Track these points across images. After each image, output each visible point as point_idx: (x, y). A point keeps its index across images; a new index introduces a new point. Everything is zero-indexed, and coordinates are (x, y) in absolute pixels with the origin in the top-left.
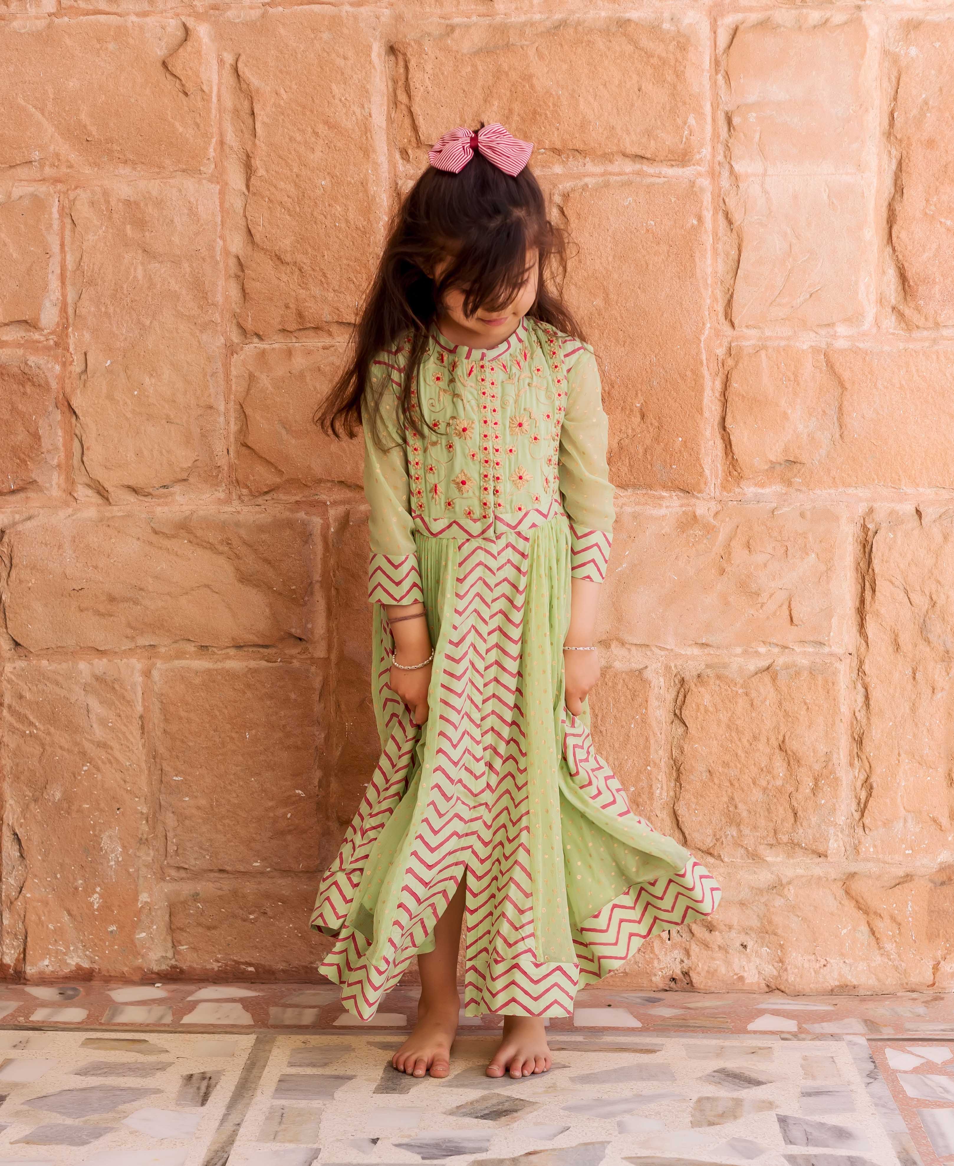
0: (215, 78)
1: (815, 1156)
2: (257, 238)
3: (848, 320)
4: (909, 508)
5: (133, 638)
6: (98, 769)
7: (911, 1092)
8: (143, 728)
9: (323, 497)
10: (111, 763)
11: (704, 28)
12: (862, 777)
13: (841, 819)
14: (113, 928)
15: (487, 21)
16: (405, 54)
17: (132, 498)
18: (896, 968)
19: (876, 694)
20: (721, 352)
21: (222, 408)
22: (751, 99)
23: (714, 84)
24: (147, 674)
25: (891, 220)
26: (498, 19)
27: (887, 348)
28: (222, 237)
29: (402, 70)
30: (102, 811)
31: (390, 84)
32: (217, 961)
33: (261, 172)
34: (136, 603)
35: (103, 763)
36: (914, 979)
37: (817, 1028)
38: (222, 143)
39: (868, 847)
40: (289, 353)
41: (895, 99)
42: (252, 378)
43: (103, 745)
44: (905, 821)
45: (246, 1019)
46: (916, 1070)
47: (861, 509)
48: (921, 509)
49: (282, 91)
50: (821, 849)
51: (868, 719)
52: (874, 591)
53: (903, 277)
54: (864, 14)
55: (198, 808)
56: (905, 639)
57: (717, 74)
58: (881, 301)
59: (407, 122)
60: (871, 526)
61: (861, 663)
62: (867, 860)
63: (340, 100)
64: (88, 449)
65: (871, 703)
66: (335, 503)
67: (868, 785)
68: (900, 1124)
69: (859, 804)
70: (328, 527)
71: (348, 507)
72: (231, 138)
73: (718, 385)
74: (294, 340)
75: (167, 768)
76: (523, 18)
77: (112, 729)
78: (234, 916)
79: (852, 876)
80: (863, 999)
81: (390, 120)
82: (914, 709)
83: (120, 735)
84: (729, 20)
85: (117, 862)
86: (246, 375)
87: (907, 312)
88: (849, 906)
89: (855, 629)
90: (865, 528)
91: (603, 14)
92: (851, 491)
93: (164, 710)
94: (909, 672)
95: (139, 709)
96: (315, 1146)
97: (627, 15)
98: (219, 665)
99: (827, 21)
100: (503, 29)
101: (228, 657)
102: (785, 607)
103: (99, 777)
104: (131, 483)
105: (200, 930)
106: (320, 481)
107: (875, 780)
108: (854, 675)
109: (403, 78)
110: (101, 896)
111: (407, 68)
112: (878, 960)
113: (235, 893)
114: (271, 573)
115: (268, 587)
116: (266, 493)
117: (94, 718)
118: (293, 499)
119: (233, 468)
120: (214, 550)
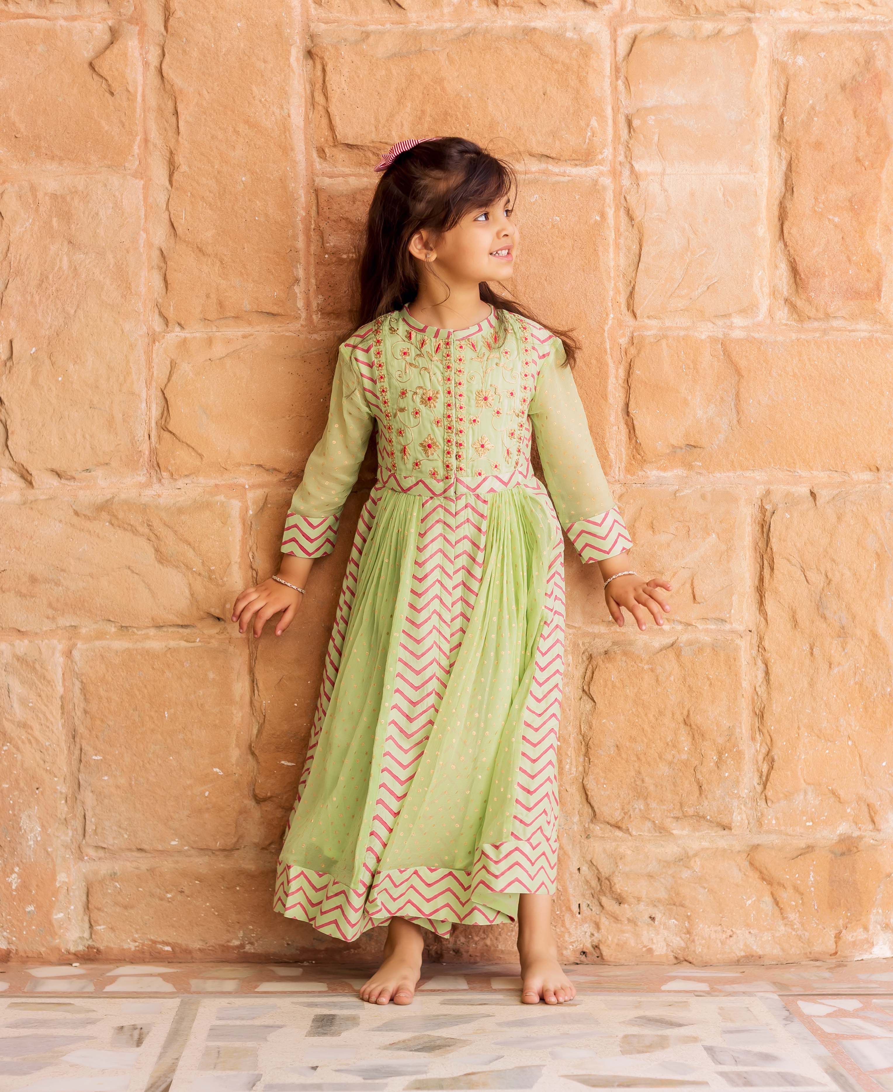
0: (140, 78)
1: (746, 1072)
2: (180, 231)
3: (743, 311)
4: (804, 490)
5: (54, 619)
6: (18, 749)
7: (828, 1029)
8: (62, 707)
9: (242, 481)
10: (30, 742)
11: (605, 38)
12: (764, 750)
13: (745, 793)
14: (31, 908)
15: (400, 28)
16: (322, 58)
17: (54, 482)
18: (800, 938)
19: (776, 670)
20: (624, 341)
21: (144, 395)
22: (650, 103)
23: (615, 89)
24: (68, 654)
25: (782, 217)
26: (411, 26)
27: (780, 338)
28: (145, 230)
29: (319, 73)
30: (22, 791)
31: (308, 86)
32: (134, 941)
33: (184, 168)
34: (58, 584)
35: (23, 742)
36: (818, 948)
37: (728, 988)
38: (146, 141)
39: (771, 820)
40: (210, 341)
41: (784, 104)
42: (173, 365)
43: (24, 725)
44: (806, 793)
45: (168, 987)
46: (829, 1015)
47: (759, 491)
48: (815, 491)
49: (205, 92)
50: (725, 821)
51: (769, 693)
52: (772, 569)
53: (794, 271)
54: (754, 26)
55: (118, 787)
56: (802, 615)
57: (617, 79)
58: (774, 293)
59: (324, 121)
60: (768, 507)
61: (761, 639)
62: (769, 832)
63: (260, 101)
64: (13, 433)
65: (772, 677)
66: (253, 487)
67: (770, 758)
68: (822, 1050)
69: (761, 777)
70: (247, 511)
71: (266, 490)
72: (154, 135)
73: (622, 373)
74: (214, 329)
75: (86, 747)
76: (434, 26)
77: (33, 709)
78: (152, 895)
79: (756, 847)
80: (770, 967)
81: (307, 120)
82: (812, 684)
83: (41, 715)
84: (628, 30)
85: (36, 842)
86: (168, 362)
87: (799, 303)
88: (754, 877)
89: (755, 607)
90: (763, 509)
91: (510, 23)
92: (748, 474)
93: (84, 690)
94: (806, 648)
95: (60, 688)
96: (256, 1072)
97: (533, 24)
98: (139, 645)
99: (720, 31)
100: (416, 36)
101: (147, 637)
102: (688, 586)
103: (19, 757)
104: (56, 466)
105: (118, 909)
106: (239, 464)
107: (776, 753)
108: (754, 652)
109: (321, 81)
110: (20, 876)
111: (324, 71)
112: (782, 929)
113: (151, 870)
114: (191, 554)
115: (188, 567)
116: (186, 476)
117: (14, 698)
118: (212, 482)
119: (154, 452)
120: (134, 531)
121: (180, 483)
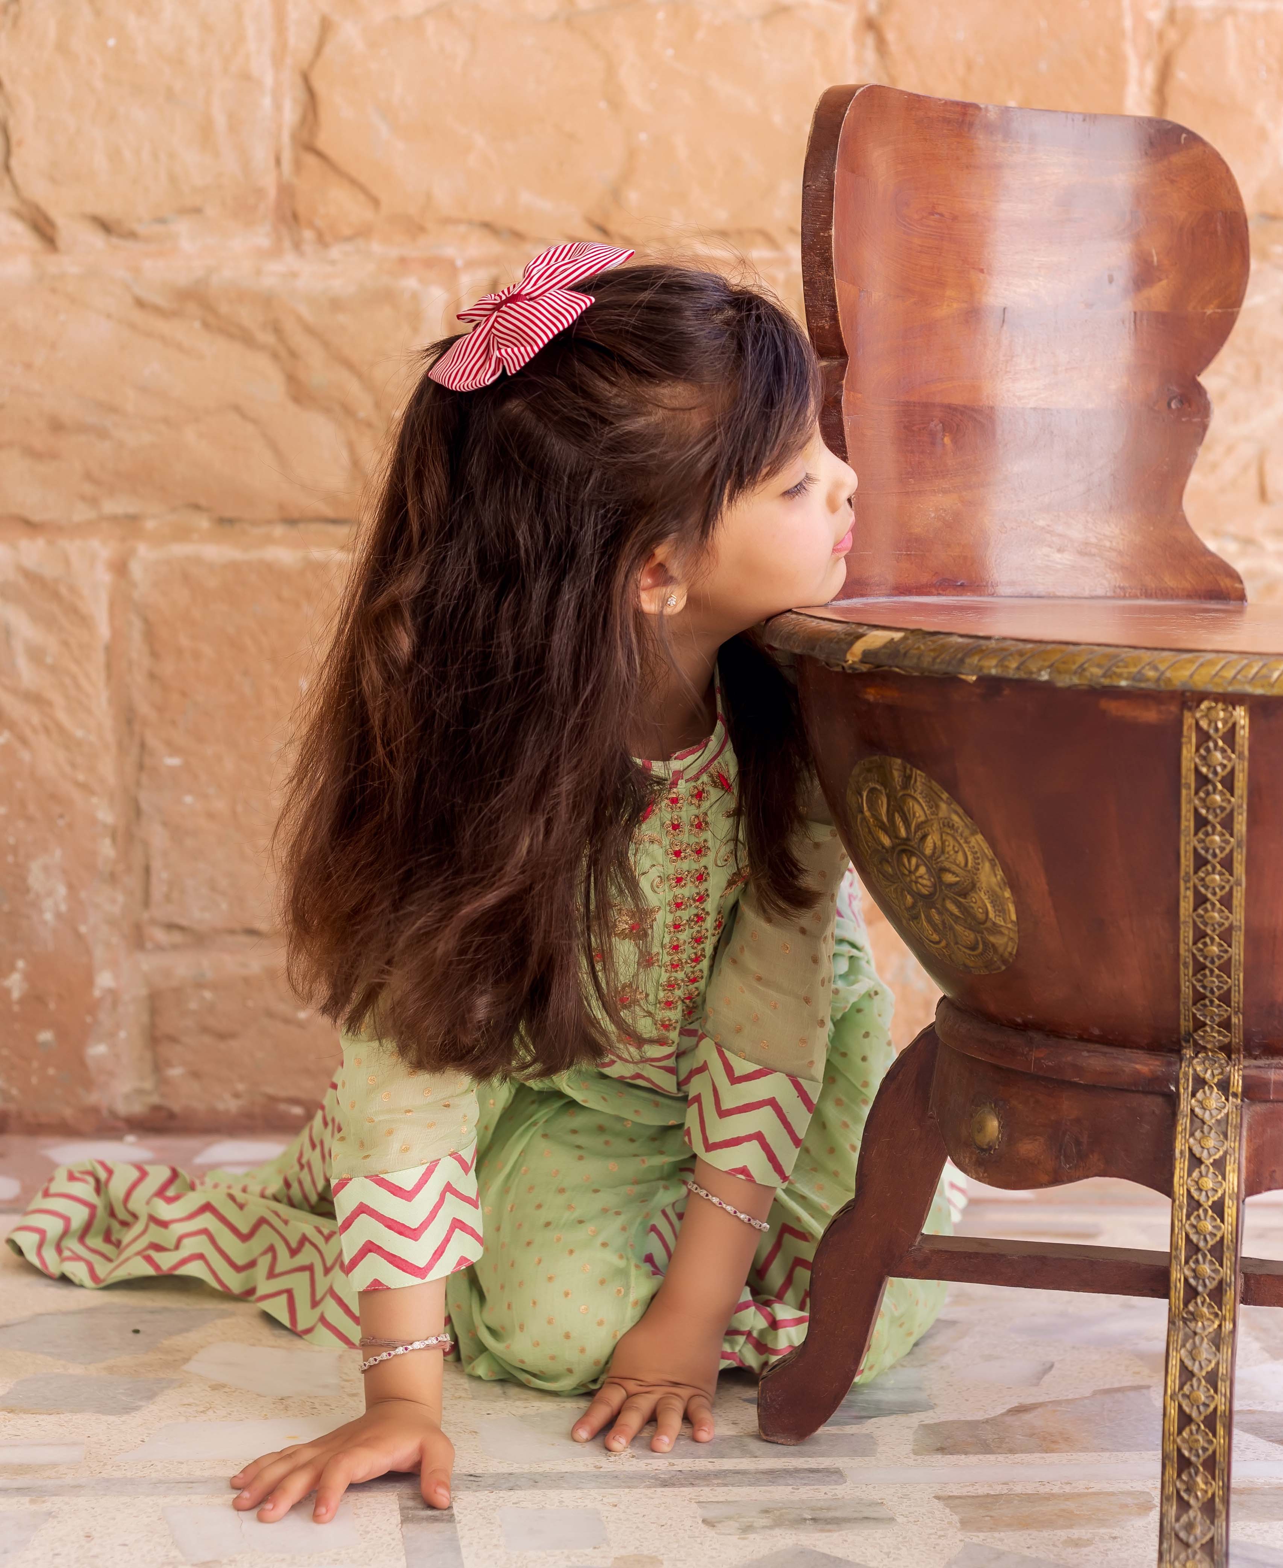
5: (94, 502)
6: (24, 741)
8: (109, 666)
9: (450, 251)
10: (47, 730)
14: (46, 1036)
17: (97, 240)
20: (1156, 16)
21: (269, 80)
24: (120, 568)
30: (30, 819)
32: (237, 1095)
34: (102, 434)
35: (34, 730)
42: (326, 27)
43: (36, 699)
55: (211, 816)
64: (20, 143)
66: (471, 264)
71: (493, 271)
73: (1150, 76)
75: (152, 741)
77: (53, 669)
78: (270, 1014)
83: (68, 681)
85: (58, 915)
86: (316, 20)
93: (150, 635)
95: (104, 631)
98: (254, 555)
101: (269, 540)
102: (1253, 473)
103: (25, 756)
104: (102, 209)
105: (207, 1040)
106: (447, 221)
110: (28, 977)
113: (272, 972)
114: (354, 388)
115: (348, 411)
116: (349, 239)
117: (19, 647)
118: (394, 252)
119: (286, 191)
120: (247, 339)
121: (336, 252)
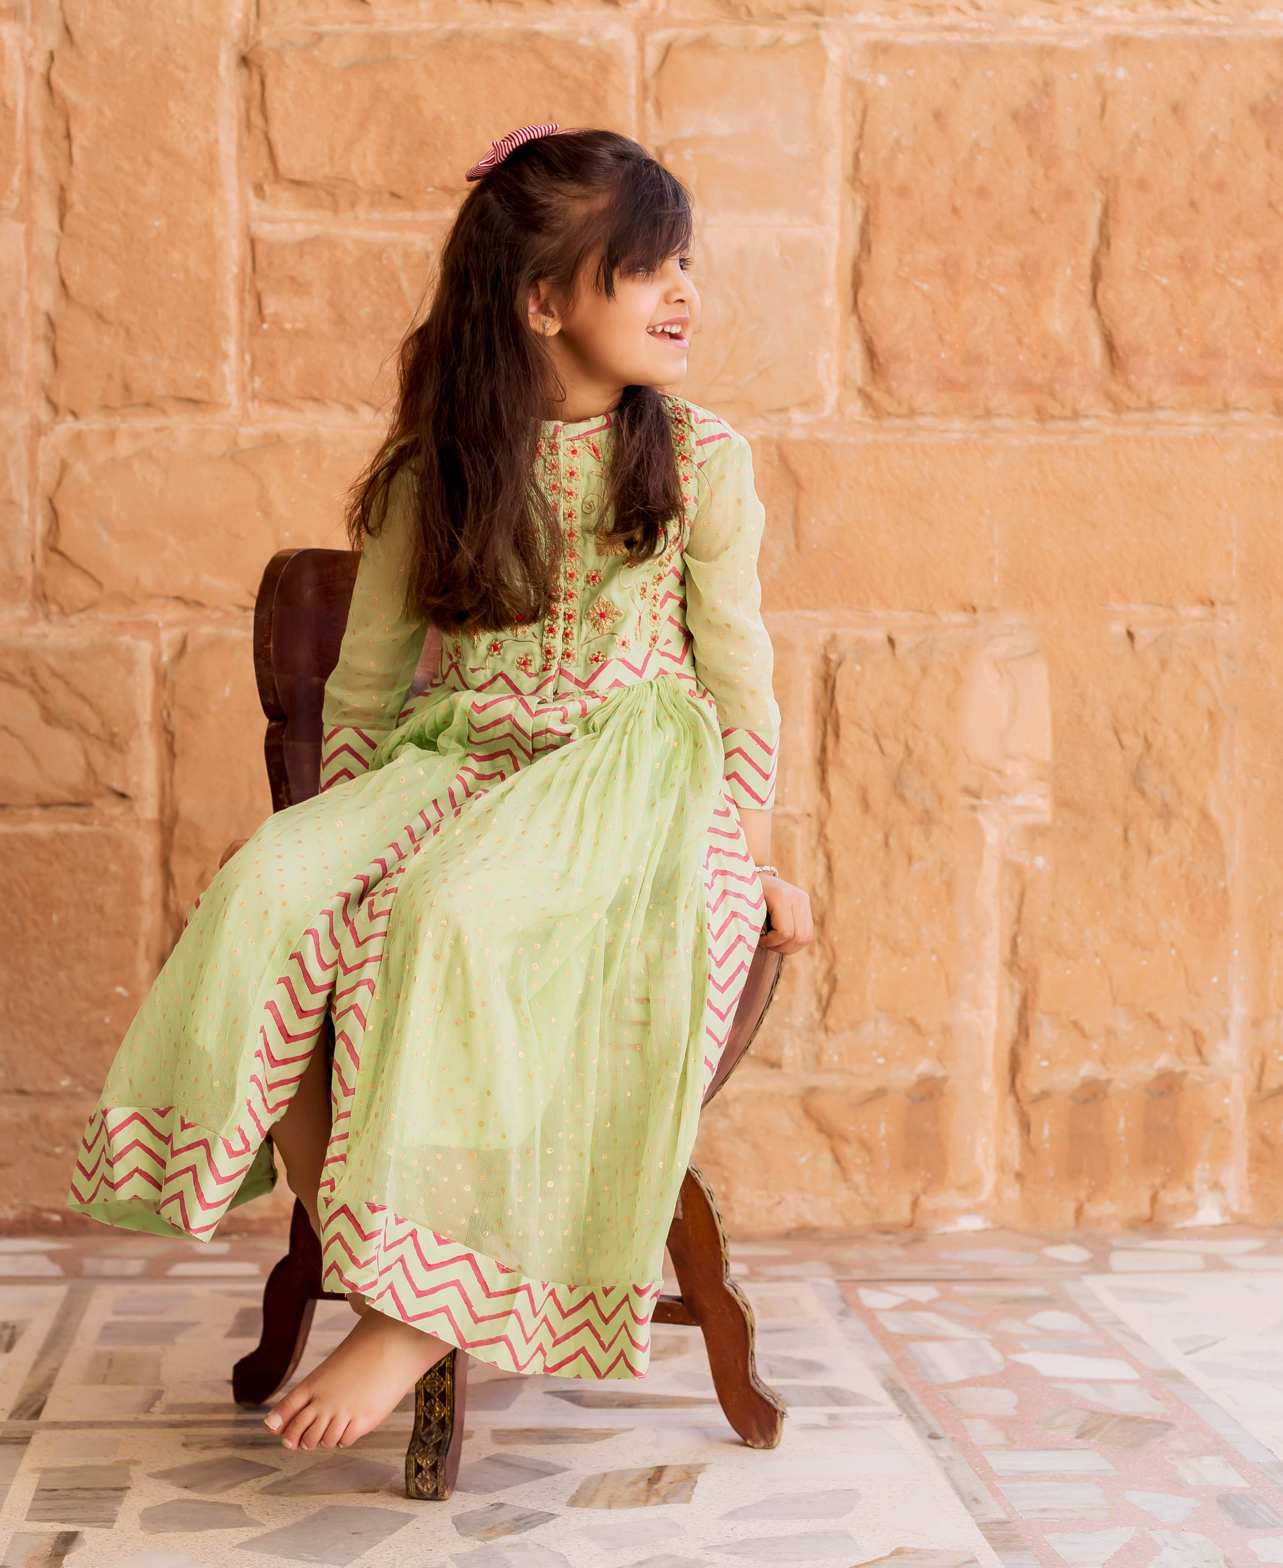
0: (21, 90)
1: (782, 1387)
2: (73, 290)
3: (804, 405)
4: (878, 635)
7: (893, 1327)
9: (153, 616)
11: (629, 47)
12: (824, 967)
13: (799, 1020)
15: (362, 29)
16: (260, 67)
18: (866, 1205)
19: (841, 864)
21: (26, 503)
22: (687, 132)
23: (642, 113)
25: (857, 282)
26: (377, 27)
27: (852, 440)
28: (29, 289)
29: (256, 86)
31: (242, 104)
32: (13, 1207)
33: (79, 208)
36: (890, 1217)
37: (773, 1270)
38: (29, 172)
39: (832, 1057)
40: (112, 436)
41: (860, 136)
42: (64, 466)
44: (877, 1022)
45: (54, 1270)
46: (896, 1308)
47: (822, 636)
48: (894, 636)
49: (106, 109)
50: (774, 1056)
51: (831, 895)
52: (837, 735)
53: (871, 352)
54: (823, 34)
56: (876, 796)
57: (645, 100)
58: (844, 381)
59: (264, 150)
60: (833, 657)
61: (822, 825)
62: (829, 1071)
63: (179, 122)
65: (836, 875)
66: (169, 625)
67: (831, 978)
68: (882, 1357)
69: (820, 1000)
70: (160, 655)
71: (185, 629)
72: (40, 165)
74: (118, 419)
76: (406, 27)
78: (36, 1149)
79: (812, 1091)
80: (828, 1243)
81: (241, 148)
82: (886, 883)
84: (661, 36)
86: (58, 463)
87: (877, 395)
88: (809, 1129)
89: (814, 784)
90: (826, 660)
91: (506, 25)
92: (809, 614)
94: (880, 837)
96: (157, 1388)
97: (537, 27)
98: (20, 829)
99: (778, 40)
100: (382, 40)
101: (30, 819)
106: (150, 596)
107: (840, 972)
108: (813, 842)
109: (258, 96)
111: (263, 83)
112: (844, 1194)
113: (35, 1119)
114: (87, 712)
115: (84, 729)
116: (82, 610)
118: (115, 618)
119: (39, 579)
120: (12, 680)
121: (74, 619)
